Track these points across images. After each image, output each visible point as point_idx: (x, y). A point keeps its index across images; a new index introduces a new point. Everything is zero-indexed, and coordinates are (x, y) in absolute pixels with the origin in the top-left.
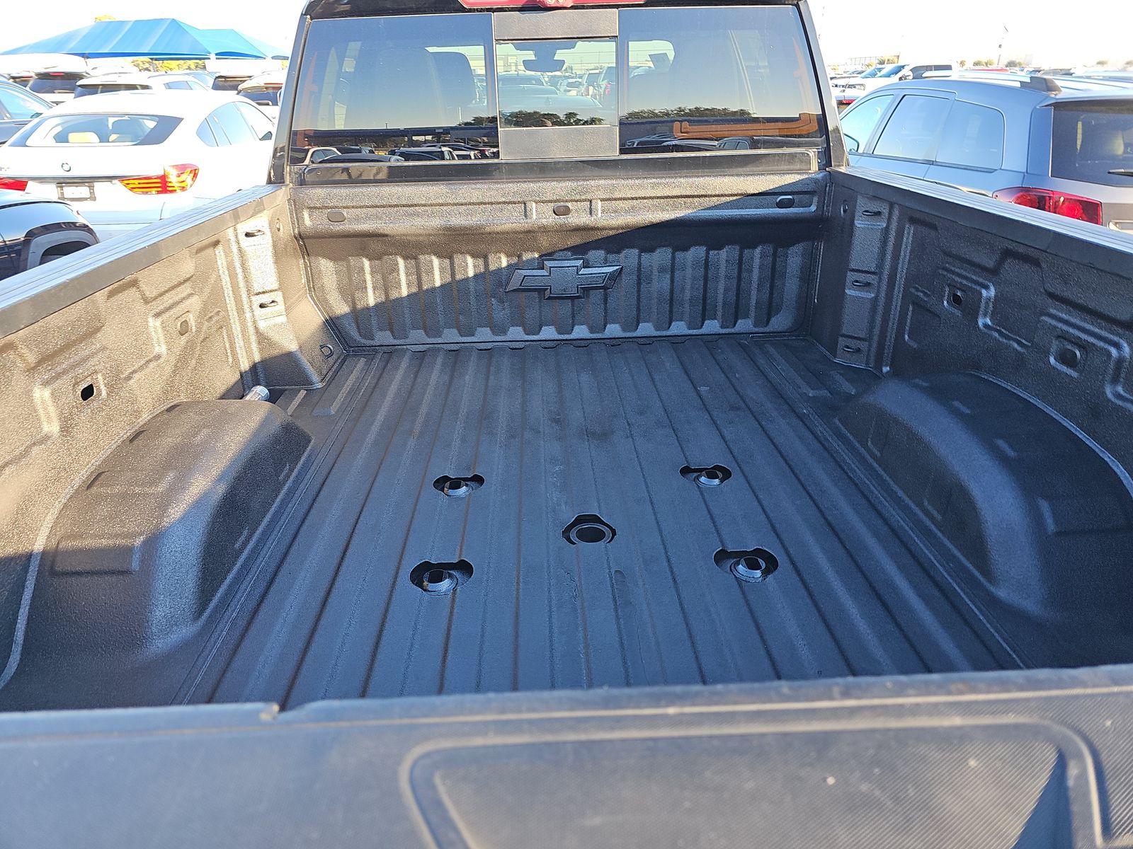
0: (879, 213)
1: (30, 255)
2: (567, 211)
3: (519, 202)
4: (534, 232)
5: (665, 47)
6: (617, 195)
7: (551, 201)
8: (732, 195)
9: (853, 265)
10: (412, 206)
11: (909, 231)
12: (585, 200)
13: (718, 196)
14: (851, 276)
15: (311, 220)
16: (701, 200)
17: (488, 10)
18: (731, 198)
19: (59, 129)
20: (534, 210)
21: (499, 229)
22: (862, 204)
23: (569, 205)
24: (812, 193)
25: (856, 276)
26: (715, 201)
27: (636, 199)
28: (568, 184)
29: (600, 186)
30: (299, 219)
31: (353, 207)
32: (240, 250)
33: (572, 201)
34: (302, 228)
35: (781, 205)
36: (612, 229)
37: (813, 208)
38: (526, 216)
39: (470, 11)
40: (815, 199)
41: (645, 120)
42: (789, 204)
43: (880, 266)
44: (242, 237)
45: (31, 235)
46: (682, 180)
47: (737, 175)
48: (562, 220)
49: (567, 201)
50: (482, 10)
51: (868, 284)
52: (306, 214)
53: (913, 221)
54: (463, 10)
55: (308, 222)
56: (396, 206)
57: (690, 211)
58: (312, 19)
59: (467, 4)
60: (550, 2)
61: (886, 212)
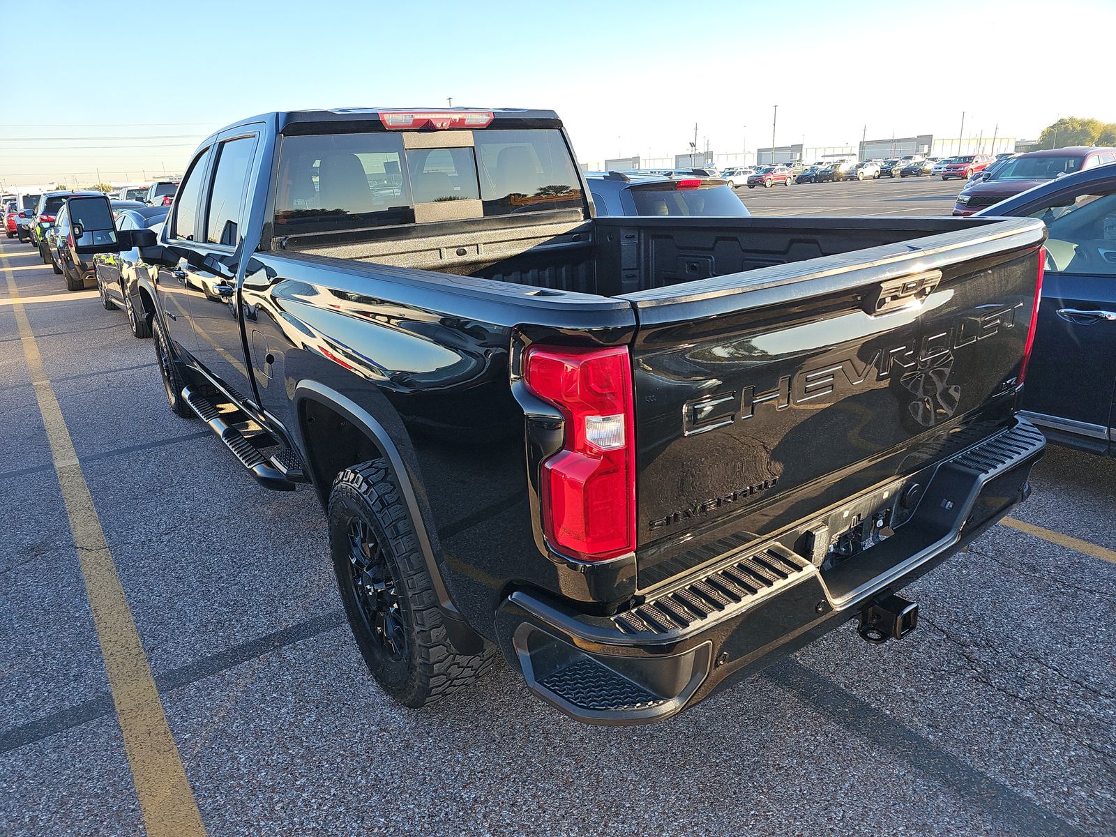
0: (633, 236)
2: (464, 252)
3: (438, 249)
4: (445, 267)
6: (491, 240)
7: (456, 247)
8: (549, 236)
9: (624, 267)
11: (652, 244)
12: (475, 245)
13: (543, 237)
14: (624, 273)
16: (534, 240)
17: (399, 131)
18: (550, 238)
20: (445, 253)
22: (621, 233)
23: (465, 248)
24: (588, 232)
25: (627, 272)
26: (543, 240)
29: (483, 236)
33: (467, 246)
35: (574, 240)
36: (489, 261)
37: (590, 240)
38: (441, 257)
39: (389, 131)
40: (590, 235)
42: (579, 239)
43: (639, 264)
48: (462, 259)
49: (464, 246)
50: (396, 131)
51: (634, 276)
53: (654, 237)
54: (385, 131)
57: (530, 247)
58: (284, 136)
59: (388, 127)
60: (439, 125)
61: (637, 236)
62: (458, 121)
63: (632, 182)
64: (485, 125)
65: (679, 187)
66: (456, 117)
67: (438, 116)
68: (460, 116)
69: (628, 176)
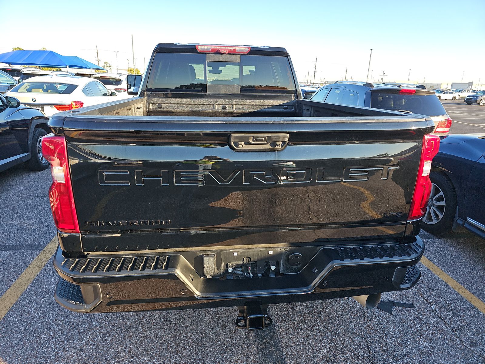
0: (308, 110)
1: (31, 126)
2: (226, 108)
3: (212, 105)
4: (216, 113)
5: (253, 68)
6: (239, 104)
7: (221, 105)
8: (270, 105)
10: (182, 104)
12: (231, 105)
13: (267, 105)
15: (152, 107)
16: (263, 106)
17: (205, 53)
18: (271, 106)
19: (29, 87)
20: (216, 107)
21: (206, 111)
22: (304, 107)
24: (292, 106)
26: (267, 107)
27: (245, 105)
28: (226, 100)
29: (235, 101)
30: (149, 106)
31: (165, 104)
32: (135, 112)
34: (149, 109)
35: (284, 108)
36: (238, 113)
37: (293, 110)
38: (214, 108)
39: (200, 53)
40: (294, 107)
41: (247, 89)
42: (287, 108)
44: (136, 109)
45: (33, 119)
46: (258, 100)
47: (273, 100)
48: (224, 110)
49: (226, 105)
50: (203, 53)
52: (151, 105)
53: (316, 111)
54: (198, 53)
55: (151, 108)
56: (177, 104)
57: (260, 109)
58: (156, 53)
59: (200, 51)
60: (222, 52)
61: (310, 109)
62: (232, 50)
63: (375, 88)
64: (246, 53)
65: (400, 93)
66: (232, 49)
67: (223, 48)
68: (234, 48)
69: (374, 85)
